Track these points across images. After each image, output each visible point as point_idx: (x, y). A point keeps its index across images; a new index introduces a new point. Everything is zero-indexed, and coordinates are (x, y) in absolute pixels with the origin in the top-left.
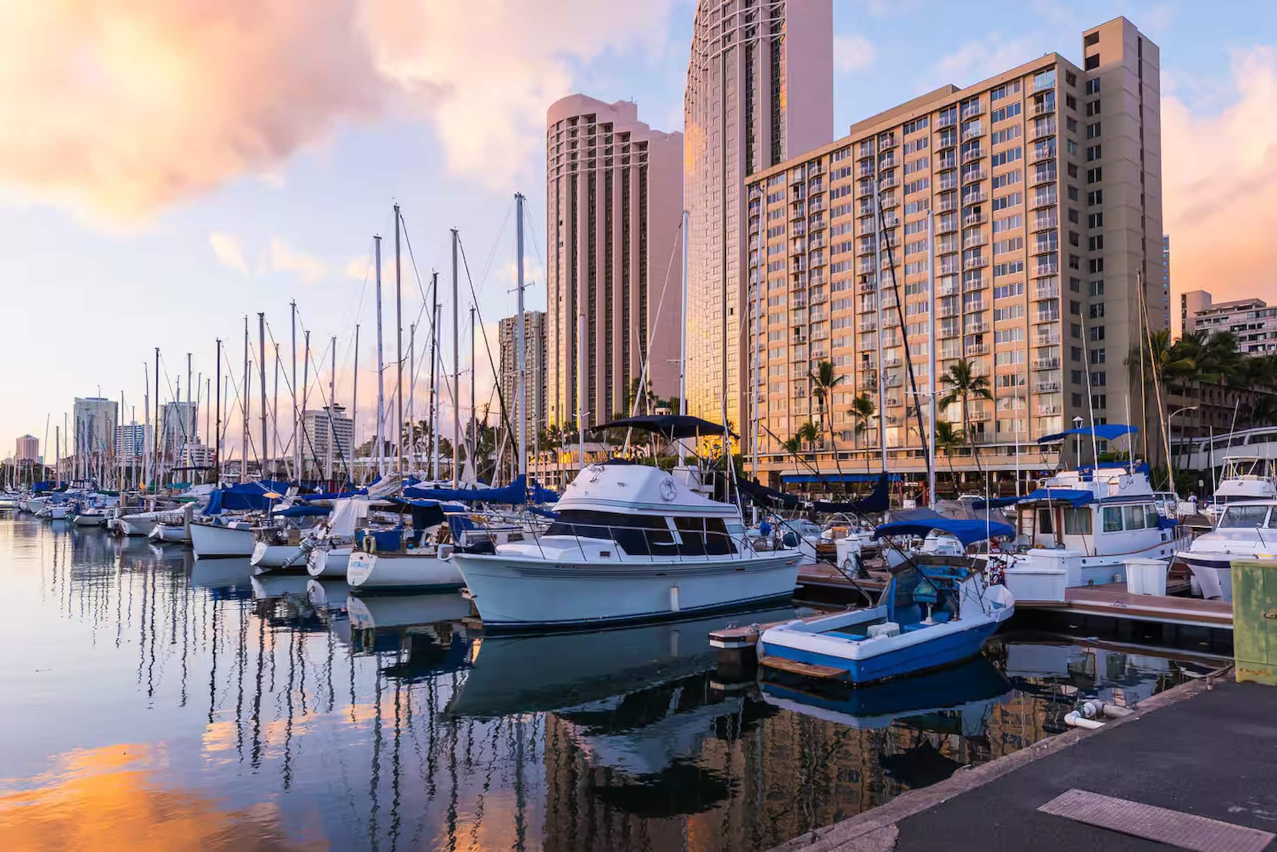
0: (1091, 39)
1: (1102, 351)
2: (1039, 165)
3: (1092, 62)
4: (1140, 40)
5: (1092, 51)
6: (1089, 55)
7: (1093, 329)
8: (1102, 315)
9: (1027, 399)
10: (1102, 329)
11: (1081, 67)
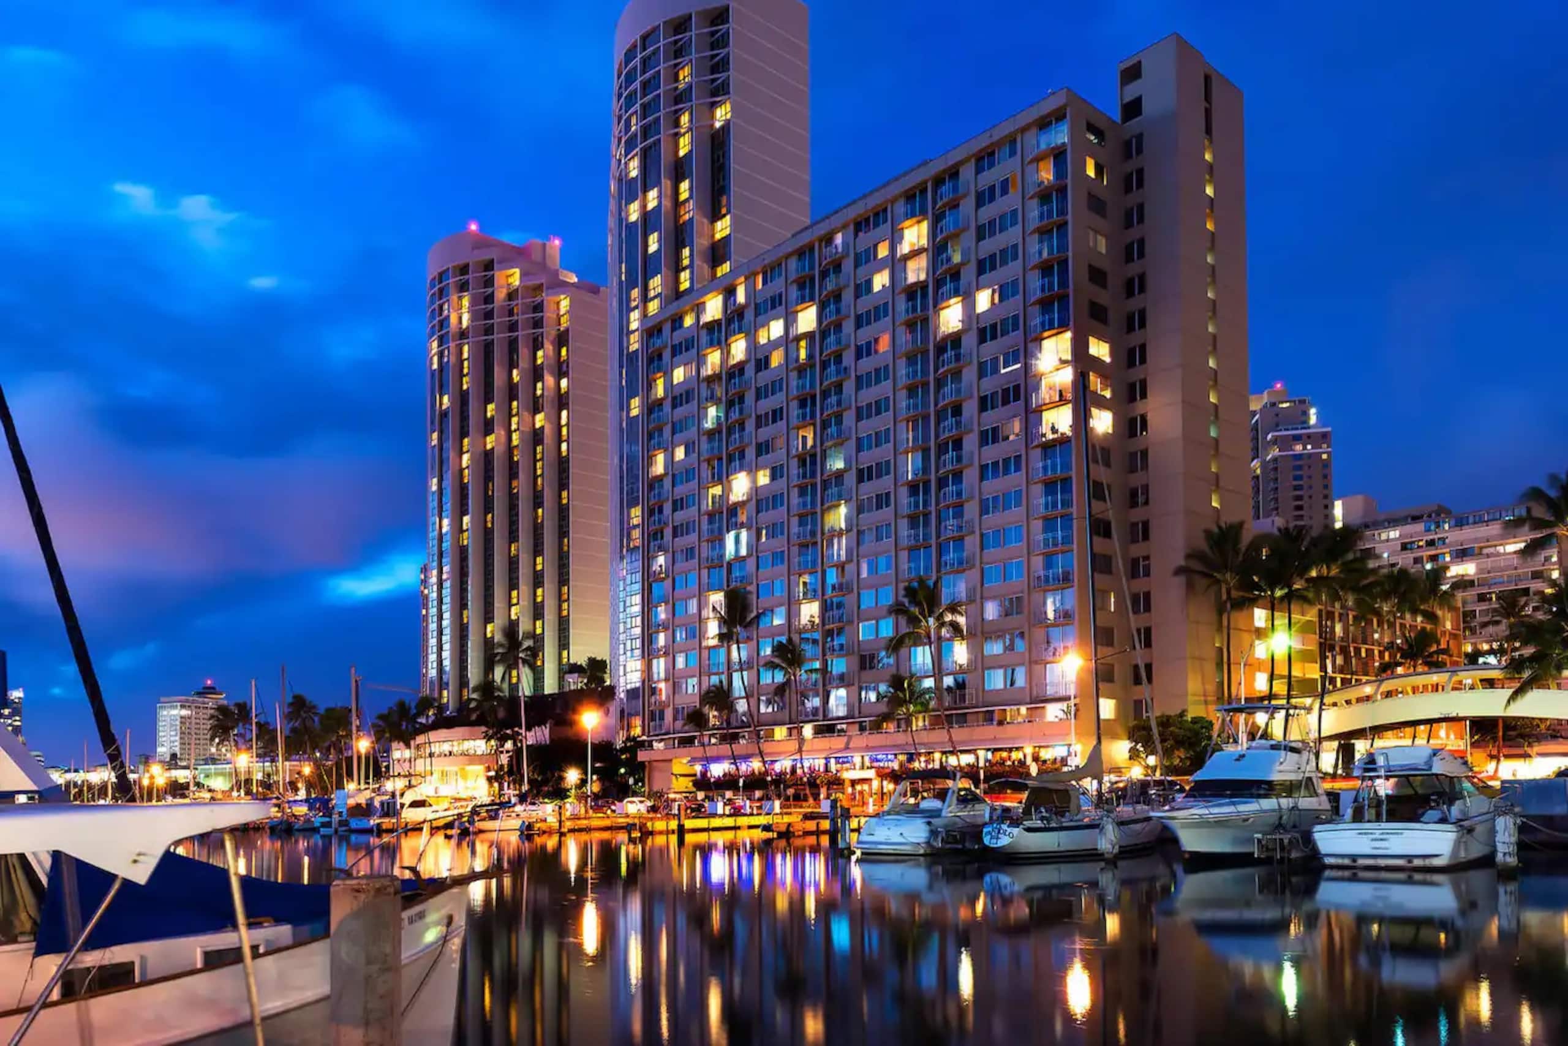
0: (1132, 73)
1: (1146, 558)
2: (1046, 269)
3: (1133, 109)
4: (1207, 79)
5: (1132, 91)
6: (1127, 99)
7: (1134, 525)
8: (1146, 503)
9: (1026, 635)
10: (1146, 525)
11: (1117, 117)
